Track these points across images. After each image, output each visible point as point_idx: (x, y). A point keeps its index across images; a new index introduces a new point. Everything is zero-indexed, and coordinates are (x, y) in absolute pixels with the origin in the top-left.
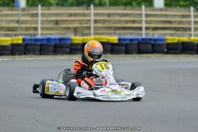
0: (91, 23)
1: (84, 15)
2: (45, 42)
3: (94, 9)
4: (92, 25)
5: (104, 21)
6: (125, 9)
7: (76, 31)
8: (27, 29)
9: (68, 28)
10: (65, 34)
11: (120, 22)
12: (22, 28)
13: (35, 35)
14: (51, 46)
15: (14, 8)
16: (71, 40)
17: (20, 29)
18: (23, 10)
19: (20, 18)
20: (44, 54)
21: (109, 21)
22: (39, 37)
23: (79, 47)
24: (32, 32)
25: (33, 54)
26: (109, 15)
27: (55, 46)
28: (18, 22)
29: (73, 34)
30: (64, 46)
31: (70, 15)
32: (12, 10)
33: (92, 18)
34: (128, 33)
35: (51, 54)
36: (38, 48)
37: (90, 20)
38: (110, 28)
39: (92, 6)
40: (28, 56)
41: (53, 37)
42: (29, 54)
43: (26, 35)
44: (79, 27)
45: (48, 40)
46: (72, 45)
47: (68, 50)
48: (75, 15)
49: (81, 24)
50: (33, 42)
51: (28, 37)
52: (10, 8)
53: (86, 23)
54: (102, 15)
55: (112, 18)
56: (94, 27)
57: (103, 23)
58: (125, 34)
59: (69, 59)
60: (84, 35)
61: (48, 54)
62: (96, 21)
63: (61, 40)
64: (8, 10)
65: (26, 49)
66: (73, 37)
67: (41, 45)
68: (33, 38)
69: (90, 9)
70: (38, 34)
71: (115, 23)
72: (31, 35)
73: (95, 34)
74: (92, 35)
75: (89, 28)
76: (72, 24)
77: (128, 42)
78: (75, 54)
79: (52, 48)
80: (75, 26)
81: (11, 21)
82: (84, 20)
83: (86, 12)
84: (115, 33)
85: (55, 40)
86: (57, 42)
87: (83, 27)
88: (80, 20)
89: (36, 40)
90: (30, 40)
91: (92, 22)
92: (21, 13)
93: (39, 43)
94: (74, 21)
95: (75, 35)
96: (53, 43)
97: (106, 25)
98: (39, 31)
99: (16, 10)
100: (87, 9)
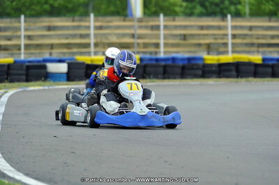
0: (228, 39)
1: (219, 28)
2: (170, 63)
3: (232, 21)
4: (230, 41)
5: (245, 36)
6: (270, 21)
7: (209, 48)
8: (146, 45)
9: (200, 45)
10: (195, 52)
11: (264, 37)
12: (138, 44)
13: (156, 53)
14: (178, 67)
15: (127, 19)
16: (203, 59)
17: (136, 45)
18: (140, 20)
19: (135, 30)
20: (169, 78)
21: (251, 36)
22: (162, 55)
23: (214, 69)
24: (152, 49)
25: (154, 77)
26: (251, 28)
27: (183, 68)
28: (133, 36)
29: (206, 53)
30: (195, 67)
31: (202, 28)
32: (124, 20)
33: (230, 32)
34: (274, 52)
35: (178, 78)
36: (161, 70)
37: (227, 35)
38: (252, 45)
39: (229, 16)
40: (148, 80)
41: (179, 56)
42: (149, 78)
43: (144, 53)
44: (213, 44)
45: (174, 59)
46: (205, 66)
47: (200, 72)
48: (208, 27)
49: (215, 39)
50: (154, 62)
51: (148, 56)
52: (122, 18)
53: (222, 39)
54: (242, 27)
55: (254, 32)
56: (233, 44)
57: (244, 39)
58: (271, 52)
59: (202, 84)
60: (219, 53)
61: (174, 78)
62: (234, 36)
63: (189, 59)
64: (120, 20)
65: (145, 72)
66: (206, 56)
67: (165, 67)
68: (154, 57)
69: (227, 21)
70: (160, 52)
71: (258, 38)
72: (151, 53)
73: (233, 52)
74: (230, 53)
75: (225, 45)
76: (204, 39)
77: (275, 62)
78: (209, 77)
79: (179, 71)
80: (207, 41)
81: (124, 35)
82: (218, 35)
83: (222, 24)
84: (258, 52)
85: (183, 59)
86: (186, 62)
87: (218, 44)
88: (214, 35)
89: (157, 60)
90: (151, 59)
91: (230, 37)
92: (136, 24)
93: (163, 63)
94: (207, 35)
95: (208, 54)
96: (181, 64)
97: (247, 41)
98: (162, 49)
99: (130, 21)
100: (223, 20)
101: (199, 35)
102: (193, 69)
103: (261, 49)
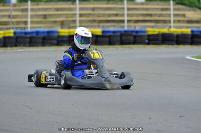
0: (76, 17)
1: (70, 9)
2: (34, 35)
3: (79, 4)
4: (78, 19)
5: (89, 15)
6: (108, 4)
7: (62, 24)
8: (18, 23)
9: (56, 22)
10: (52, 27)
11: (104, 15)
12: (13, 22)
13: (25, 28)
14: (40, 38)
15: (6, 4)
16: (58, 32)
17: (11, 23)
18: (14, 5)
19: (11, 13)
20: (33, 46)
21: (94, 15)
22: (29, 30)
23: (65, 39)
24: (22, 26)
25: (23, 46)
26: (93, 9)
27: (44, 39)
28: (9, 16)
29: (60, 27)
30: (52, 38)
31: (58, 10)
32: (4, 6)
33: (78, 12)
34: (111, 26)
35: (40, 46)
36: (28, 40)
37: (76, 14)
38: (94, 21)
39: (77, 1)
40: (19, 48)
41: (41, 30)
42: (20, 46)
43: (17, 28)
44: (66, 21)
45: (37, 33)
46: (59, 37)
47: (55, 42)
48: (62, 9)
49: (67, 17)
50: (23, 35)
51: (19, 30)
52: (2, 4)
53: (72, 17)
54: (87, 9)
55: (96, 12)
56: (80, 21)
57: (88, 17)
58: (108, 26)
59: (56, 51)
60: (70, 28)
61: (37, 46)
62: (81, 15)
63: (49, 32)
64: (1, 6)
65: (16, 41)
66: (60, 30)
67: (31, 38)
68: (23, 31)
69: (76, 4)
70: (28, 28)
71: (99, 16)
72: (21, 28)
75: (75, 21)
76: (59, 17)
77: (111, 34)
78: (62, 45)
79: (41, 41)
80: (61, 19)
81: (3, 16)
82: (70, 14)
83: (72, 6)
84: (99, 26)
85: (44, 32)
86: (46, 34)
87: (69, 21)
88: (66, 14)
89: (26, 33)
90: (21, 33)
91: (78, 16)
92: (12, 8)
93: (29, 36)
94: (61, 15)
95: (62, 28)
96: (42, 36)
97: (91, 18)
98: (29, 25)
99: (8, 6)
100: (73, 4)
101: (55, 15)
102: (50, 39)
103: (101, 24)
